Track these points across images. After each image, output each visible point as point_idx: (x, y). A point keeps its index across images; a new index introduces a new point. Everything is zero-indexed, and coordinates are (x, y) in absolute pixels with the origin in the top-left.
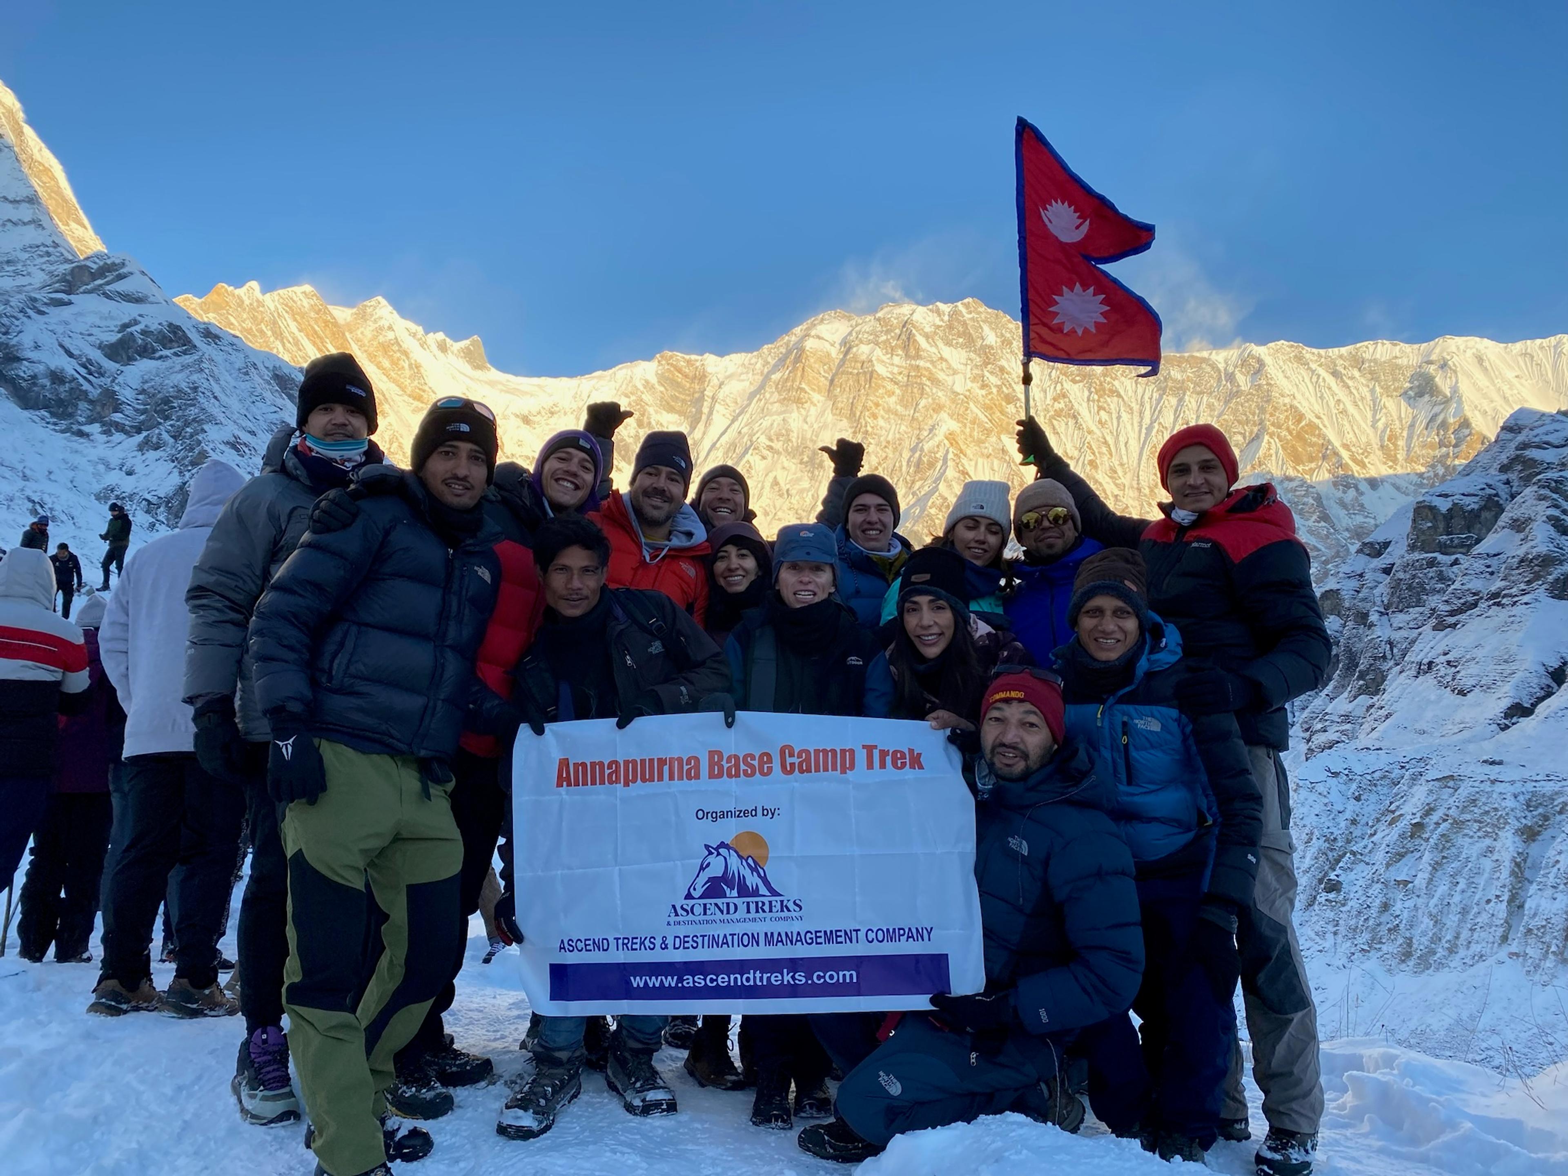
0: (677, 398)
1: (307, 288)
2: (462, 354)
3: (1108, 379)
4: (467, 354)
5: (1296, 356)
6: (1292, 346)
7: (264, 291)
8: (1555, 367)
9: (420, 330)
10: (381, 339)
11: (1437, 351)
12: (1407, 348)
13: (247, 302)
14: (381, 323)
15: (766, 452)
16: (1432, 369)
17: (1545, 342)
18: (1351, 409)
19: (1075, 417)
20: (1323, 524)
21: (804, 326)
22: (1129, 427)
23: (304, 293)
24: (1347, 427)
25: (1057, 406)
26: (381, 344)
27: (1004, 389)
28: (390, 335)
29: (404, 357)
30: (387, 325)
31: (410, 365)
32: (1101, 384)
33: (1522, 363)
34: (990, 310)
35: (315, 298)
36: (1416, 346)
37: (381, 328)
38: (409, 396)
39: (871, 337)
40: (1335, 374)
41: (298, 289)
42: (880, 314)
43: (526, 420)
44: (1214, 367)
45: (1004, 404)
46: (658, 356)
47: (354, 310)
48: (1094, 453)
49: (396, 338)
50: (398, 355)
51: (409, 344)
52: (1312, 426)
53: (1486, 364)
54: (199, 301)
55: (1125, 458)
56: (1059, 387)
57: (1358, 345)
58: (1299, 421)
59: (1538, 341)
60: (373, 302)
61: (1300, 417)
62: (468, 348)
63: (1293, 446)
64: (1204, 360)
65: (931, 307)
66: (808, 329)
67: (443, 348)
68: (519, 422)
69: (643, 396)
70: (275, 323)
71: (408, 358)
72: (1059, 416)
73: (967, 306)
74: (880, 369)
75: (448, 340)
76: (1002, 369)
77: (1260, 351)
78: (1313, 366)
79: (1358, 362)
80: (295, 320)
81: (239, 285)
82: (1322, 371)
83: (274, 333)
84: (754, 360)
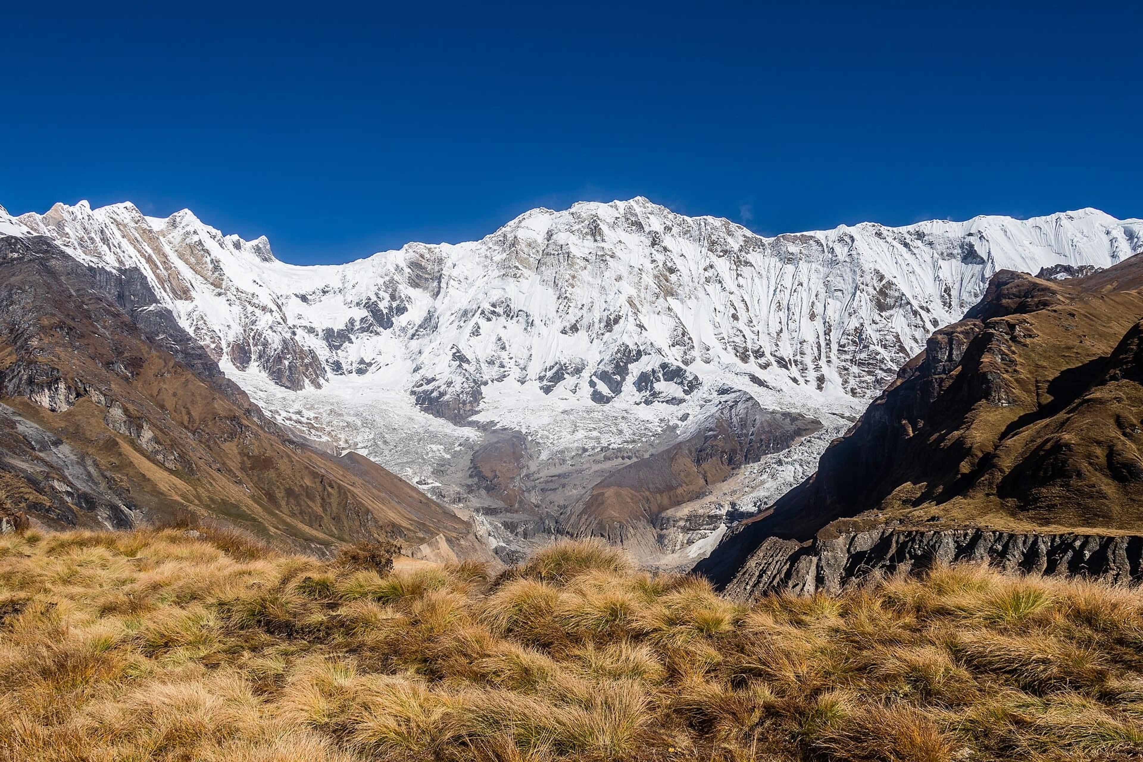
0: (421, 277)
1: (128, 204)
2: (253, 251)
3: (743, 253)
4: (258, 250)
5: (876, 233)
6: (874, 226)
7: (93, 208)
8: (1057, 235)
9: (219, 233)
10: (188, 241)
11: (974, 226)
12: (954, 224)
13: (80, 217)
14: (188, 229)
15: (490, 316)
16: (972, 239)
17: (1048, 218)
18: (918, 270)
19: (720, 282)
20: (901, 354)
21: (516, 220)
22: (760, 288)
23: (126, 208)
24: (915, 284)
25: (707, 274)
26: (189, 245)
27: (668, 263)
28: (196, 238)
29: (206, 254)
30: (192, 230)
31: (212, 261)
32: (738, 257)
33: (1033, 233)
34: (654, 205)
35: (134, 211)
36: (960, 223)
37: (188, 233)
38: (212, 284)
39: (567, 227)
40: (906, 245)
41: (121, 205)
42: (572, 210)
43: (304, 298)
44: (818, 242)
45: (668, 274)
46: (405, 246)
47: (167, 220)
48: (735, 309)
49: (200, 240)
50: (202, 252)
51: (211, 245)
52: (890, 284)
53: (1008, 234)
54: (41, 217)
55: (757, 311)
56: (708, 260)
57: (920, 223)
58: (881, 280)
59: (1043, 218)
60: (182, 213)
61: (882, 278)
62: (257, 246)
63: (877, 299)
64: (811, 237)
65: (610, 204)
66: (520, 222)
67: (237, 246)
68: (299, 300)
69: (395, 277)
70: (102, 232)
71: (210, 255)
72: (709, 282)
73: (637, 202)
74: (574, 251)
75: (241, 240)
76: (665, 249)
77: (852, 230)
78: (889, 239)
79: (920, 236)
80: (119, 229)
81: (73, 204)
82: (895, 243)
83: (103, 240)
84: (479, 247)
